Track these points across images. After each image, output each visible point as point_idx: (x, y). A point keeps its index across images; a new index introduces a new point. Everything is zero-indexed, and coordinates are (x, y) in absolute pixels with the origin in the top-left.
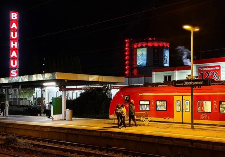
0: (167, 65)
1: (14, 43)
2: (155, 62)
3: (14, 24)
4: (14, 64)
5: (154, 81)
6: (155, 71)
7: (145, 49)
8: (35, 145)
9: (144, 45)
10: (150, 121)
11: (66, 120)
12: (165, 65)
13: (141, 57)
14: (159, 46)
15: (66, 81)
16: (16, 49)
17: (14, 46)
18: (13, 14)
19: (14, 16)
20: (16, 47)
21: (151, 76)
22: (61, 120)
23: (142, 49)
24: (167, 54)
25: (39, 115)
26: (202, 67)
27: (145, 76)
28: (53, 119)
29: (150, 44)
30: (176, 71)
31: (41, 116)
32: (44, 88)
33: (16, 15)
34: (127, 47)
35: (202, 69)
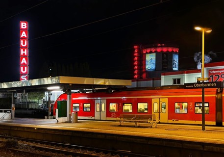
0: (176, 69)
1: (24, 51)
2: (164, 66)
3: (24, 33)
4: (24, 70)
5: (163, 84)
6: (164, 75)
7: (154, 54)
8: (36, 148)
9: (153, 51)
10: (158, 123)
11: (71, 122)
12: (174, 69)
13: (150, 61)
14: (168, 51)
15: (70, 85)
16: (26, 56)
17: (24, 54)
18: (22, 23)
19: (24, 25)
20: (26, 54)
21: (160, 79)
22: (66, 122)
23: (151, 54)
24: (176, 58)
25: (46, 117)
26: (212, 70)
27: (153, 80)
28: (58, 121)
29: (159, 50)
30: (186, 74)
31: (48, 118)
32: (51, 92)
33: (25, 24)
34: (136, 53)
35: (212, 72)
